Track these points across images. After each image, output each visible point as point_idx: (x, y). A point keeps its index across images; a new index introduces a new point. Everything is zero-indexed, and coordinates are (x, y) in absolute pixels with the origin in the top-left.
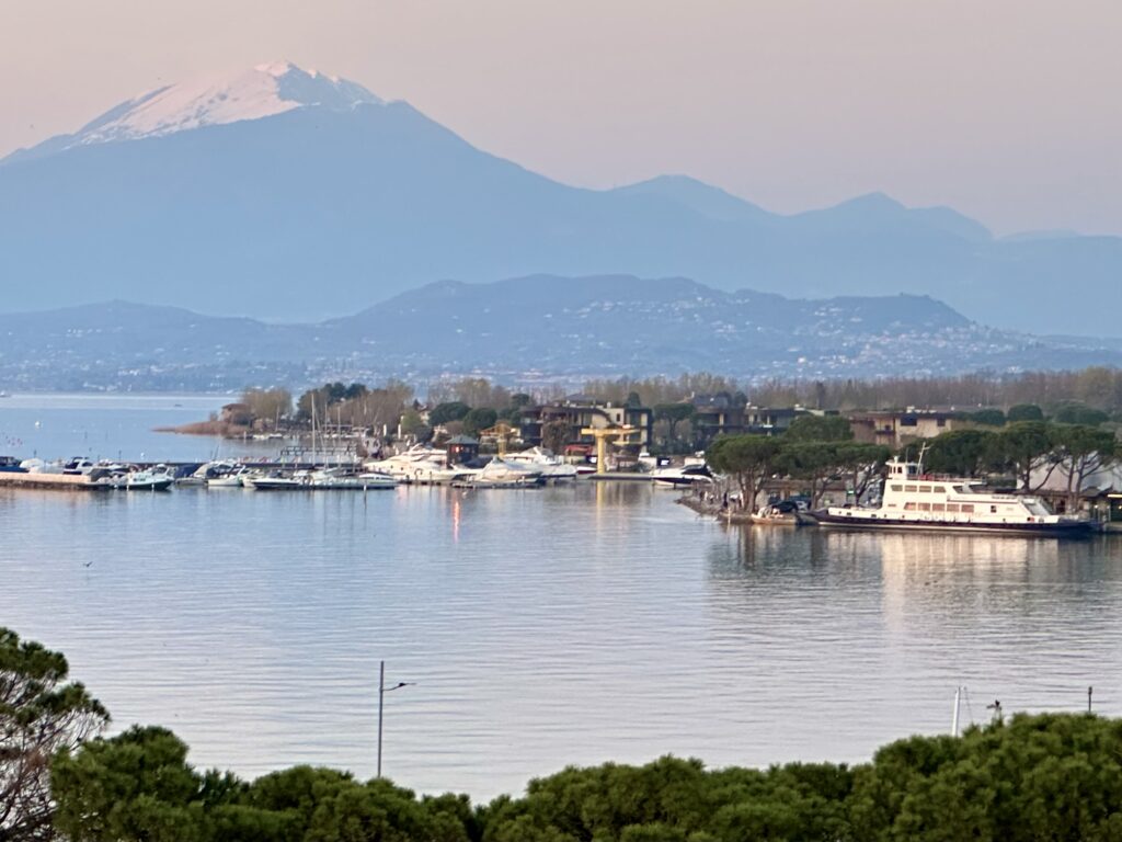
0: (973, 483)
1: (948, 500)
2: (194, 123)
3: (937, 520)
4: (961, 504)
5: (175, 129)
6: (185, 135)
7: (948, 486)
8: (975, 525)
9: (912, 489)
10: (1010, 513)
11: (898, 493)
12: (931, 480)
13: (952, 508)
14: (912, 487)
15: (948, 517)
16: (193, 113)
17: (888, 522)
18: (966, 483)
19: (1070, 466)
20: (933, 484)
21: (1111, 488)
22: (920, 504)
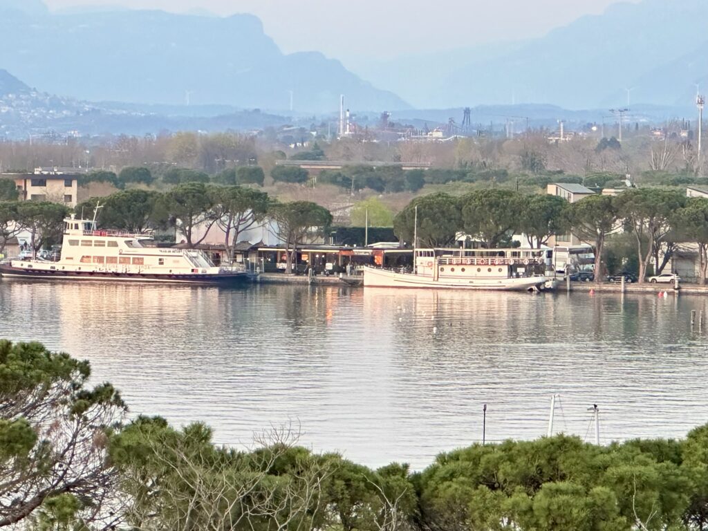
0: (142, 238)
1: (120, 254)
3: (111, 271)
4: (132, 257)
7: (121, 240)
8: (144, 276)
9: (88, 243)
10: (176, 265)
11: (75, 247)
12: (104, 235)
13: (125, 260)
14: (87, 241)
15: (120, 269)
17: (66, 273)
18: (136, 238)
19: (227, 223)
20: (106, 239)
21: (261, 242)
22: (94, 257)
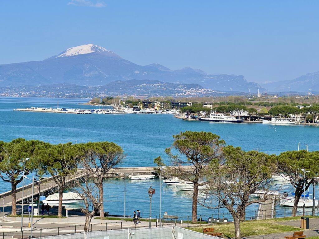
0: (224, 114)
2: (77, 54)
4: (222, 118)
5: (74, 55)
6: (75, 56)
8: (224, 121)
10: (230, 119)
11: (212, 116)
16: (77, 52)
17: (211, 120)
19: (239, 112)
20: (218, 114)
21: (245, 115)
22: (216, 118)
